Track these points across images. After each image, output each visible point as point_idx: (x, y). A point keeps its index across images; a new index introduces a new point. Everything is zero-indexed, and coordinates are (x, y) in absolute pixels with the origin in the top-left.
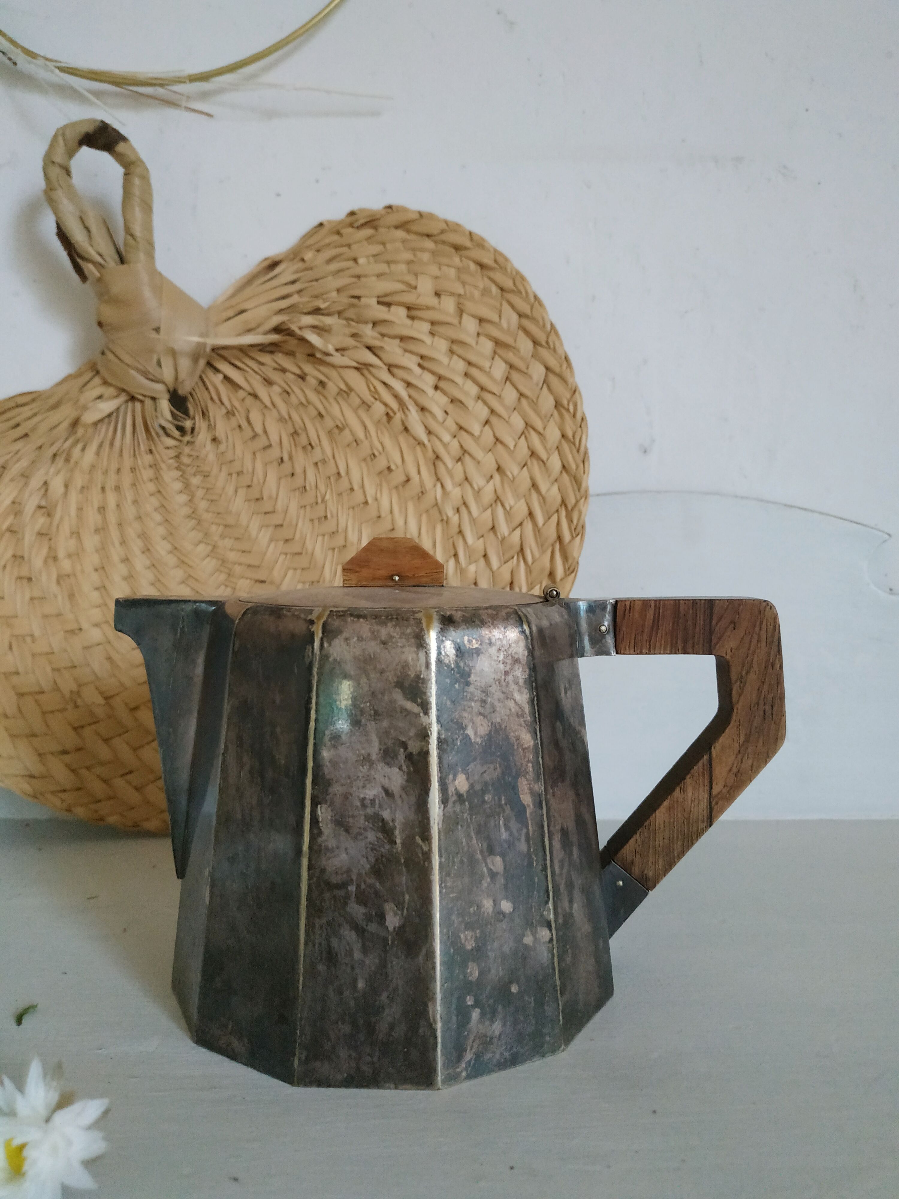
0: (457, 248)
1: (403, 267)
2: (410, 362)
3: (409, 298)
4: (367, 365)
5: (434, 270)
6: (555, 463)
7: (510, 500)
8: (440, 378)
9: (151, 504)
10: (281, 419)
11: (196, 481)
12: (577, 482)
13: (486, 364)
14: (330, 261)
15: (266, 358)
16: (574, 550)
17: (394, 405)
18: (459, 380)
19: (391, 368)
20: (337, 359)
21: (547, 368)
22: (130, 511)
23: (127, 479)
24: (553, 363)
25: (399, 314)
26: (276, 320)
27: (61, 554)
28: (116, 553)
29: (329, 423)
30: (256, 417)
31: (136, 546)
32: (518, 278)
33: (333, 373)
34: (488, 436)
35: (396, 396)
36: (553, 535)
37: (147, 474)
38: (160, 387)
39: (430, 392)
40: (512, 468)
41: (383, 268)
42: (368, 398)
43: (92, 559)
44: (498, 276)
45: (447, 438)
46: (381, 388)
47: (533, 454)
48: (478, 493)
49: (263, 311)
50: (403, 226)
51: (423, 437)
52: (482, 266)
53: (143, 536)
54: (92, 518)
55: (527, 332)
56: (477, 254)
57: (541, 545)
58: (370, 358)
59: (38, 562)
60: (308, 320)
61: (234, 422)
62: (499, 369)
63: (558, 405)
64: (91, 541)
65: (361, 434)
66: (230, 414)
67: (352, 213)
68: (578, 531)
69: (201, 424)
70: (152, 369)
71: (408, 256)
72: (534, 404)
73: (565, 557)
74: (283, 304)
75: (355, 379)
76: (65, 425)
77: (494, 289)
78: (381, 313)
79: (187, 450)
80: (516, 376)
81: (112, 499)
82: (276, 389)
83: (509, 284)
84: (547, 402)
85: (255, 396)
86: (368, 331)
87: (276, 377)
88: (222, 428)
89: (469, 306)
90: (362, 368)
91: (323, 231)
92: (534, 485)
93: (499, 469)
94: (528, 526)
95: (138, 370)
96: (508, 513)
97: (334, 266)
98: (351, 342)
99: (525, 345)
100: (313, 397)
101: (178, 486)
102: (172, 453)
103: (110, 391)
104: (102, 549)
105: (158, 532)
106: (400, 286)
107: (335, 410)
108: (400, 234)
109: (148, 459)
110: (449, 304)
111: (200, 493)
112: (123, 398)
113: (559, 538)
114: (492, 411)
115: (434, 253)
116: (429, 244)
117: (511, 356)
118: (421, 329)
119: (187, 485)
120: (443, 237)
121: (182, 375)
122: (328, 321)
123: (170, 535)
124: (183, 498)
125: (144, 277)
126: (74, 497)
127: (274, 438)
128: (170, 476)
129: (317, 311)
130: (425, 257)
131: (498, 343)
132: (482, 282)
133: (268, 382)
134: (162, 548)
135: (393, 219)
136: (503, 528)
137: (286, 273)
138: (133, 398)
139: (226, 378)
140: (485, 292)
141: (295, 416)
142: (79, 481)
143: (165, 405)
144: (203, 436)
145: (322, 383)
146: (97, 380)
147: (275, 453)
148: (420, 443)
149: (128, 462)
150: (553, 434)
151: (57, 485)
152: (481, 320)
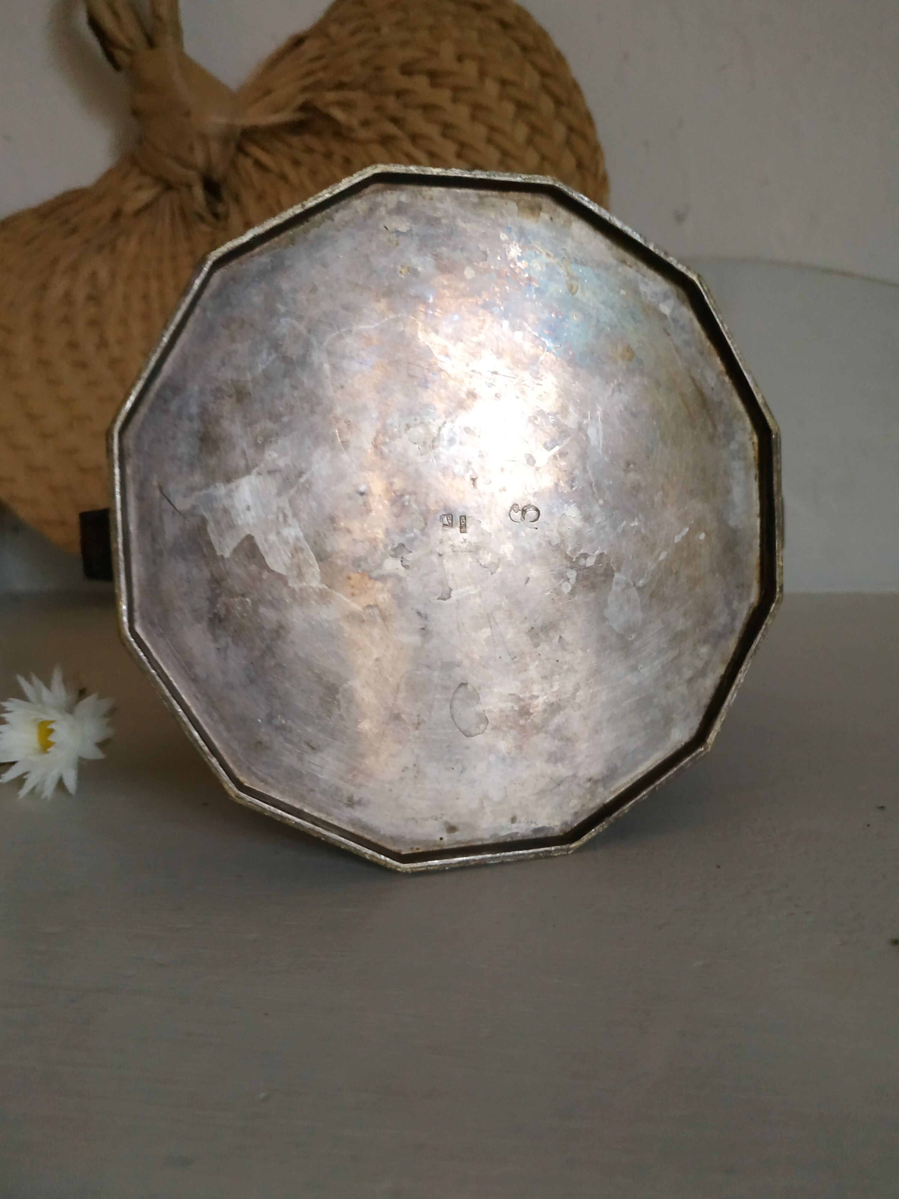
1: (425, 33)
2: (433, 131)
3: (431, 65)
4: (391, 138)
5: (456, 33)
13: (508, 128)
18: (481, 145)
19: (413, 138)
20: (363, 134)
21: (570, 128)
22: (172, 298)
24: (574, 120)
25: (421, 83)
26: (301, 99)
27: (111, 341)
30: (285, 198)
32: (540, 33)
33: (358, 150)
37: (187, 261)
38: (193, 174)
39: (453, 160)
41: (406, 35)
43: (139, 344)
44: (520, 35)
49: (289, 89)
52: (504, 25)
54: (137, 305)
55: (549, 92)
56: (498, 13)
58: (392, 129)
59: (90, 348)
60: (332, 96)
61: (265, 205)
62: (521, 132)
63: (579, 165)
66: (261, 197)
69: (234, 209)
71: (430, 20)
72: (556, 166)
74: (309, 81)
76: (107, 217)
77: (516, 49)
78: (404, 82)
79: (222, 235)
80: (538, 138)
81: (154, 286)
82: (304, 169)
83: (529, 40)
84: (569, 163)
85: (284, 178)
86: (392, 104)
87: (305, 157)
88: (254, 211)
89: (491, 69)
95: (172, 157)
97: (359, 37)
98: (375, 115)
99: (547, 105)
100: (339, 174)
102: (208, 239)
103: (147, 180)
106: (422, 54)
109: (187, 246)
110: (471, 68)
112: (160, 186)
115: (456, 16)
116: (450, 6)
117: (533, 117)
118: (443, 97)
121: (214, 160)
122: (353, 95)
125: (172, 60)
126: (120, 286)
129: (340, 86)
130: (448, 20)
131: (520, 105)
132: (503, 42)
133: (296, 163)
137: (311, 48)
138: (169, 187)
139: (257, 162)
140: (508, 51)
142: (124, 270)
143: (199, 192)
144: (237, 221)
145: (347, 160)
146: (136, 171)
149: (168, 251)
152: (503, 82)
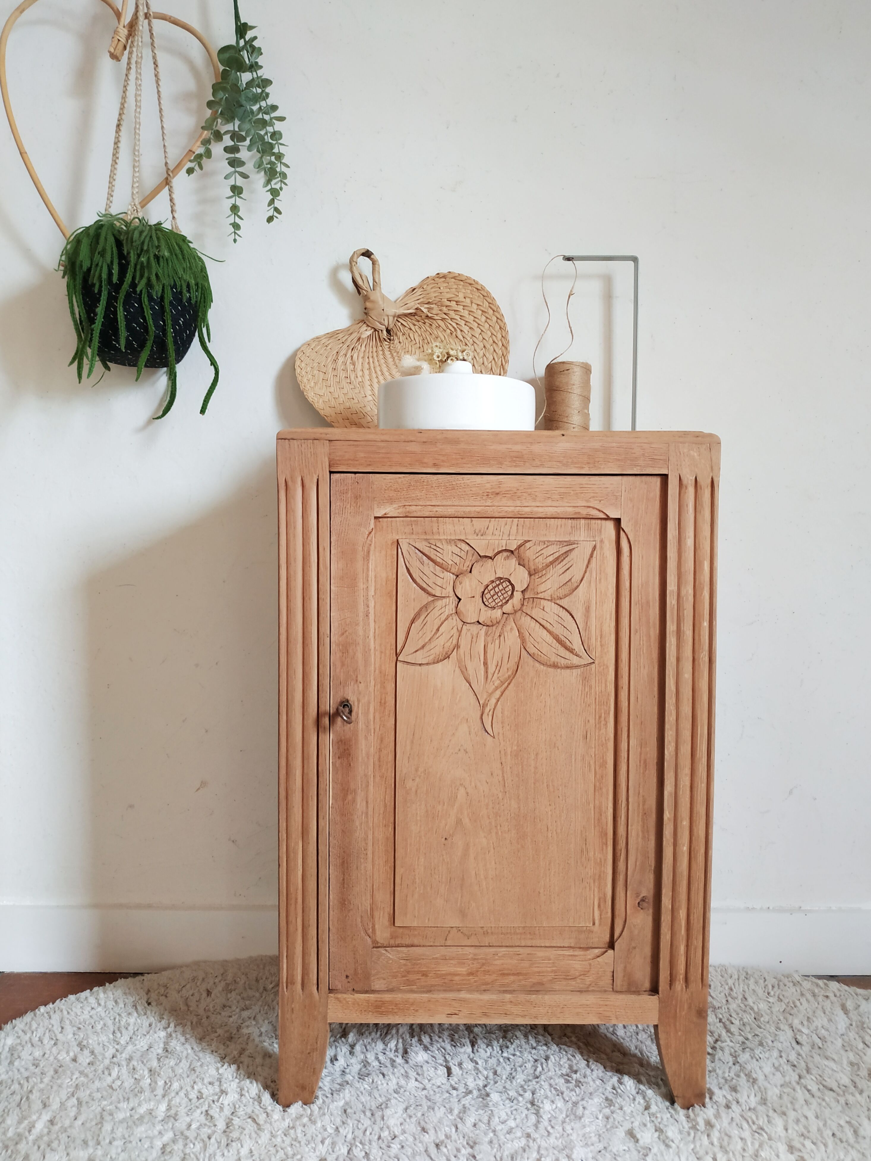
0: (470, 284)
1: (454, 290)
2: (458, 317)
3: (456, 299)
4: (445, 319)
5: (463, 291)
6: (500, 344)
7: (487, 355)
8: (466, 322)
9: (382, 361)
10: (419, 335)
11: (395, 354)
12: (506, 348)
13: (480, 318)
14: (432, 288)
15: (413, 318)
16: (506, 367)
17: (453, 330)
18: (472, 322)
19: (451, 319)
20: (436, 317)
21: (497, 318)
22: (377, 363)
23: (375, 354)
24: (498, 316)
25: (453, 304)
26: (416, 307)
27: (358, 376)
28: (374, 375)
29: (434, 336)
30: (411, 335)
31: (379, 373)
32: (488, 292)
33: (434, 322)
34: (481, 338)
35: (453, 327)
36: (500, 364)
37: (381, 353)
38: (384, 327)
39: (463, 326)
40: (488, 346)
41: (448, 290)
42: (445, 328)
43: (367, 377)
44: (482, 292)
45: (469, 339)
46: (449, 325)
47: (494, 342)
48: (478, 354)
49: (413, 304)
50: (454, 278)
51: (462, 339)
52: (477, 289)
53: (381, 371)
54: (367, 366)
55: (491, 308)
56: (476, 286)
57: (497, 367)
58: (446, 317)
59: (352, 378)
60: (426, 306)
61: (405, 337)
62: (483, 319)
63: (500, 328)
64: (367, 372)
65: (443, 339)
66: (403, 334)
67: (438, 274)
68: (507, 362)
69: (395, 338)
70: (382, 321)
71: (456, 287)
72: (494, 328)
73: (504, 369)
74: (419, 301)
75: (441, 323)
76: (356, 339)
78: (448, 303)
79: (392, 345)
80: (488, 320)
81: (371, 360)
82: (416, 327)
83: (486, 294)
84: (497, 327)
85: (411, 329)
86: (445, 309)
87: (416, 323)
88: (402, 338)
89: (474, 301)
90: (443, 319)
91: (429, 279)
92: (495, 351)
93: (484, 347)
94: (493, 362)
95: (378, 322)
96: (487, 359)
97: (433, 290)
98: (439, 312)
99: (491, 312)
100: (428, 329)
101: (390, 356)
102: (388, 346)
103: (369, 328)
104: (370, 374)
105: (385, 369)
106: (453, 296)
107: (436, 332)
108: (453, 280)
109: (381, 348)
110: (468, 301)
111: (396, 358)
112: (373, 330)
113: (502, 364)
114: (482, 331)
115: (463, 286)
116: (462, 283)
117: (487, 315)
118: (460, 308)
119: (392, 355)
120: (466, 281)
121: (390, 323)
122: (432, 306)
123: (389, 370)
124: (392, 359)
125: (378, 294)
126: (360, 360)
127: (417, 341)
128: (387, 353)
129: (428, 303)
130: (461, 287)
131: (483, 311)
132: (478, 294)
133: (414, 325)
134: (387, 374)
135: (451, 276)
136: (486, 363)
137: (419, 292)
138: (375, 330)
139: (402, 324)
140: (479, 296)
141: (423, 335)
142: (361, 355)
143: (385, 332)
144: (396, 341)
145: (431, 325)
146: (365, 325)
147: (418, 345)
148: (461, 341)
149: (375, 349)
150: (499, 336)
151: (355, 357)
152: (478, 305)
